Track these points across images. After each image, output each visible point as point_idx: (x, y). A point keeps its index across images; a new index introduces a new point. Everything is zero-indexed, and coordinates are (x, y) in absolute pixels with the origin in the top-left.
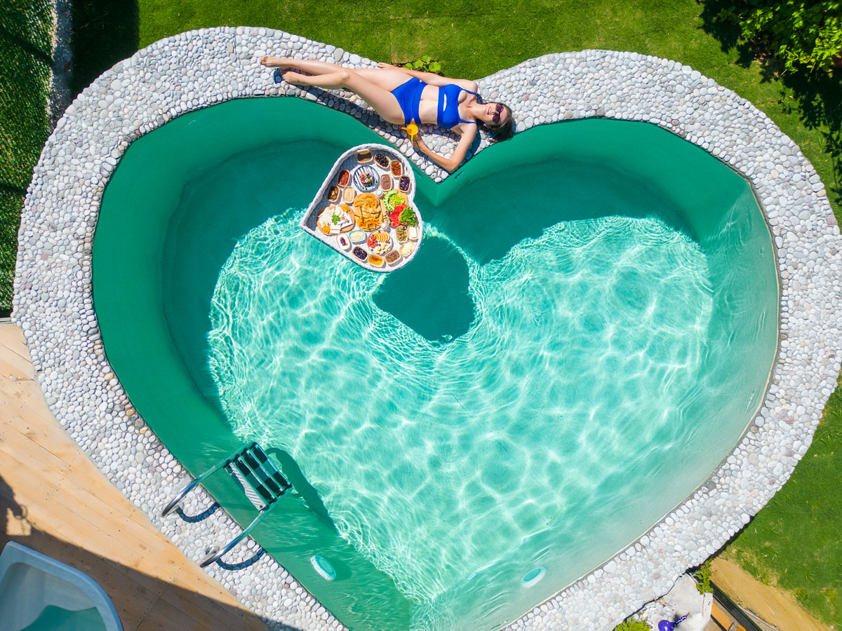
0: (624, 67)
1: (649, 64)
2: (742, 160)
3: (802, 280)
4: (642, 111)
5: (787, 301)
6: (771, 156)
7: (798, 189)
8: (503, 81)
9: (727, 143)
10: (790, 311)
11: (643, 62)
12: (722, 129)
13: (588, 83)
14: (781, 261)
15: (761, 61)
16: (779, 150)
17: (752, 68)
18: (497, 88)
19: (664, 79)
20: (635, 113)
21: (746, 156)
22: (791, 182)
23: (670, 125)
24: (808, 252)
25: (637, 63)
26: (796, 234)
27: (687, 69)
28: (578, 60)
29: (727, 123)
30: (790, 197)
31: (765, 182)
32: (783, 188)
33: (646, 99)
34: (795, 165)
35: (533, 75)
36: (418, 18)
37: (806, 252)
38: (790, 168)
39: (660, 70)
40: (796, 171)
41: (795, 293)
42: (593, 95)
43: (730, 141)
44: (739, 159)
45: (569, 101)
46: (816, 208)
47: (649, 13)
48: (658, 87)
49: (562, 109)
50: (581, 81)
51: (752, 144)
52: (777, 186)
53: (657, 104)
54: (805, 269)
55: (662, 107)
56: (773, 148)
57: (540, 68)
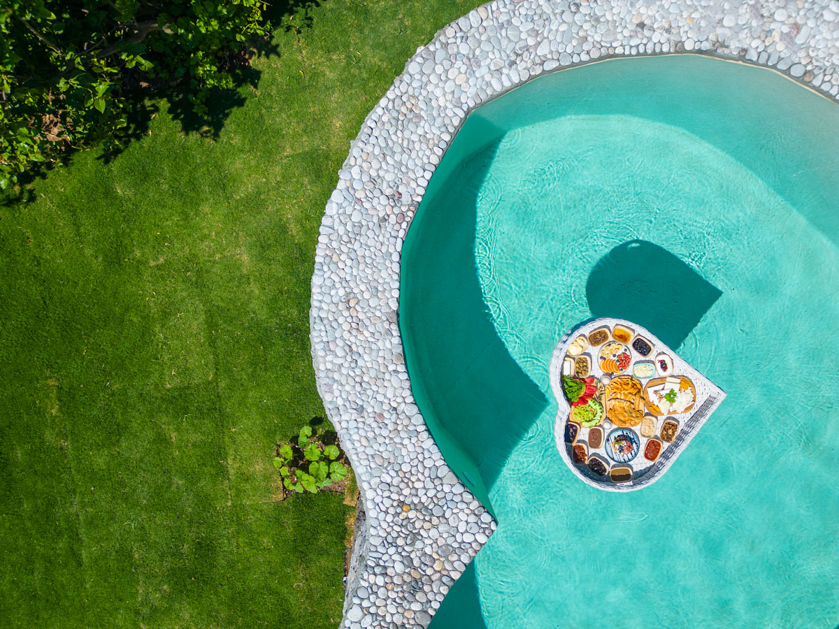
0: (333, 292)
1: (327, 260)
2: (445, 125)
3: (602, 29)
4: (388, 263)
5: (631, 47)
6: (437, 86)
7: (479, 46)
8: (360, 450)
9: (424, 146)
10: (645, 41)
11: (325, 268)
12: (405, 156)
13: (356, 336)
14: (576, 59)
15: (250, 58)
16: (429, 76)
17: (260, 68)
18: (370, 457)
19: (345, 238)
20: (391, 272)
21: (439, 121)
22: (471, 56)
23: (404, 225)
24: (564, 25)
25: (326, 276)
26: (540, 43)
27: (331, 209)
28: (328, 353)
29: (397, 149)
30: (491, 55)
31: (472, 91)
32: (479, 66)
33: (373, 260)
34: (447, 53)
35: (350, 411)
36: (228, 471)
37: (563, 28)
38: (452, 58)
39: (335, 244)
40: (456, 50)
41: (619, 37)
42: (371, 329)
43: (421, 142)
44: (443, 129)
45: (380, 361)
46: (503, 19)
47: (202, 196)
48: (357, 245)
49: (391, 368)
50: (354, 347)
51: (423, 113)
52: (477, 74)
53: (378, 245)
54: (586, 26)
55: (381, 238)
56: (426, 85)
57: (340, 402)
